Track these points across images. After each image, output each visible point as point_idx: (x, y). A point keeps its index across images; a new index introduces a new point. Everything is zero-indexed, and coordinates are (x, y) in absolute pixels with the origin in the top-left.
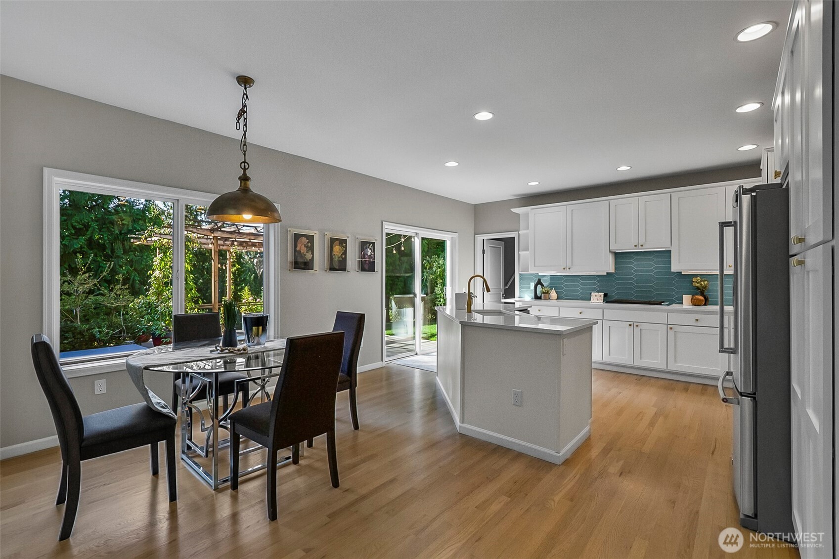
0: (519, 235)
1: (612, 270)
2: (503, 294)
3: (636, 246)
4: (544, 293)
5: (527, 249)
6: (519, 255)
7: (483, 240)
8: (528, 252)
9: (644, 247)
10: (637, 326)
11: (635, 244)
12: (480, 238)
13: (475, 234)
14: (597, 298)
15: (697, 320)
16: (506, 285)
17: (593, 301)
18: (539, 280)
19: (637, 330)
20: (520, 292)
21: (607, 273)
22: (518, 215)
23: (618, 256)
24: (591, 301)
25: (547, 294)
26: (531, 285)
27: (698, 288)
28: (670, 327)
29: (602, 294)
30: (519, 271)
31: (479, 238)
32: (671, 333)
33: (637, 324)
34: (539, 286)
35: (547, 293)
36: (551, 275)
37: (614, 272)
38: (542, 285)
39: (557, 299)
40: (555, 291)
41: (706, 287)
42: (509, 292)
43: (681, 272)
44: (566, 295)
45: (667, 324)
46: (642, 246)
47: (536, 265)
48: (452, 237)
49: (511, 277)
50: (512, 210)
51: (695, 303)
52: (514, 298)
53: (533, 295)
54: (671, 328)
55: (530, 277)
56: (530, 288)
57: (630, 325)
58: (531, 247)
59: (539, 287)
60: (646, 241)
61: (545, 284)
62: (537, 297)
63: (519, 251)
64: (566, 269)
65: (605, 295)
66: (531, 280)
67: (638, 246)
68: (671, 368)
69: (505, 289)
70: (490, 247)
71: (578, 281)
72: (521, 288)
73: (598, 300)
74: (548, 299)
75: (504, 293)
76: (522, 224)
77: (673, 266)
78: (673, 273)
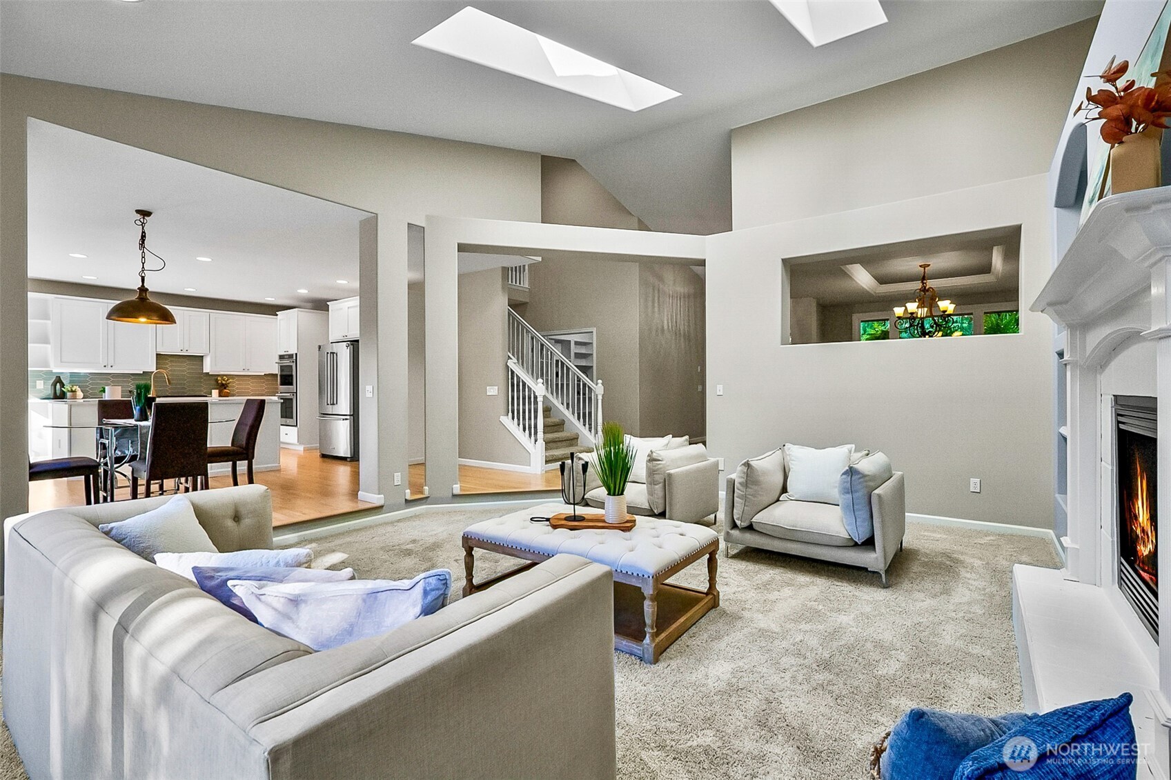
3: (181, 350)
4: (70, 391)
5: (44, 342)
8: (48, 345)
9: (188, 351)
18: (59, 378)
21: (144, 372)
23: (161, 357)
25: (75, 393)
26: (37, 383)
27: (222, 384)
34: (58, 384)
35: (75, 391)
38: (62, 383)
39: (83, 398)
40: (80, 390)
41: (228, 383)
43: (209, 373)
46: (186, 350)
47: (63, 360)
51: (221, 395)
55: (36, 374)
56: (35, 388)
58: (54, 340)
59: (58, 386)
60: (189, 347)
62: (56, 397)
64: (107, 367)
66: (38, 377)
67: (183, 350)
74: (75, 398)
77: (208, 367)
78: (203, 373)
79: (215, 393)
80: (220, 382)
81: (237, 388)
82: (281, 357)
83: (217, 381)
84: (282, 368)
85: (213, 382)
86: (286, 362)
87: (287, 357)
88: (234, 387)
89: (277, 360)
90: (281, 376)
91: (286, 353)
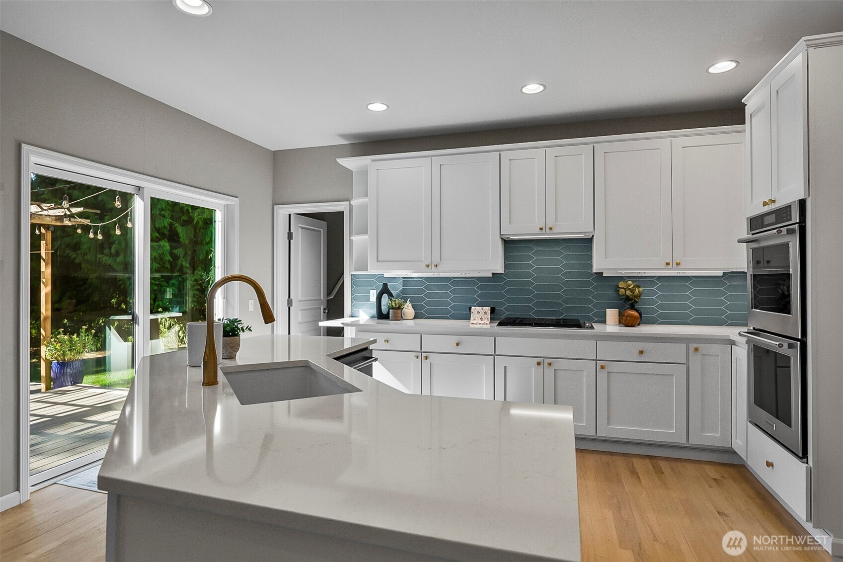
0: (351, 206)
1: (500, 269)
2: (324, 309)
3: (541, 229)
4: (393, 308)
5: (365, 232)
6: (351, 241)
7: (290, 215)
8: (365, 237)
9: (554, 231)
10: (550, 364)
11: (541, 226)
12: (283, 212)
13: (275, 204)
14: (480, 317)
15: (641, 352)
16: (329, 294)
17: (475, 322)
18: (385, 285)
19: (550, 372)
20: (353, 306)
21: (493, 274)
22: (349, 172)
23: (509, 245)
24: (472, 321)
25: (399, 311)
26: (371, 295)
27: (628, 299)
28: (601, 365)
29: (488, 309)
30: (350, 271)
31: (281, 211)
32: (602, 375)
33: (549, 361)
34: (385, 295)
35: (399, 308)
36: (404, 278)
37: (503, 272)
38: (390, 295)
39: (415, 318)
40: (410, 305)
41: (640, 296)
42: (335, 308)
43: (602, 273)
44: (428, 311)
45: (596, 360)
46: (551, 229)
47: (379, 259)
48: (227, 205)
49: (339, 280)
50: (339, 160)
51: (625, 321)
52: (343, 317)
53: (374, 311)
54: (602, 367)
55: (369, 281)
56: (369, 300)
57: (539, 364)
58: (371, 228)
59: (385, 299)
60: (556, 221)
61: (394, 292)
62: (382, 316)
63: (350, 235)
64: (430, 267)
65: (493, 311)
66: (371, 285)
67: (544, 229)
68: (603, 433)
69: (328, 301)
70: (301, 228)
71: (448, 288)
72: (353, 299)
73: (482, 319)
74: (400, 318)
75: (325, 307)
76: (357, 188)
77: (599, 263)
78: (593, 274)
79: (612, 314)
80: (622, 291)
81: (661, 307)
82: (756, 223)
83: (617, 289)
84: (759, 256)
85: (612, 293)
86: (771, 238)
87: (771, 219)
88: (653, 302)
89: (745, 234)
90: (755, 277)
91: (767, 209)
